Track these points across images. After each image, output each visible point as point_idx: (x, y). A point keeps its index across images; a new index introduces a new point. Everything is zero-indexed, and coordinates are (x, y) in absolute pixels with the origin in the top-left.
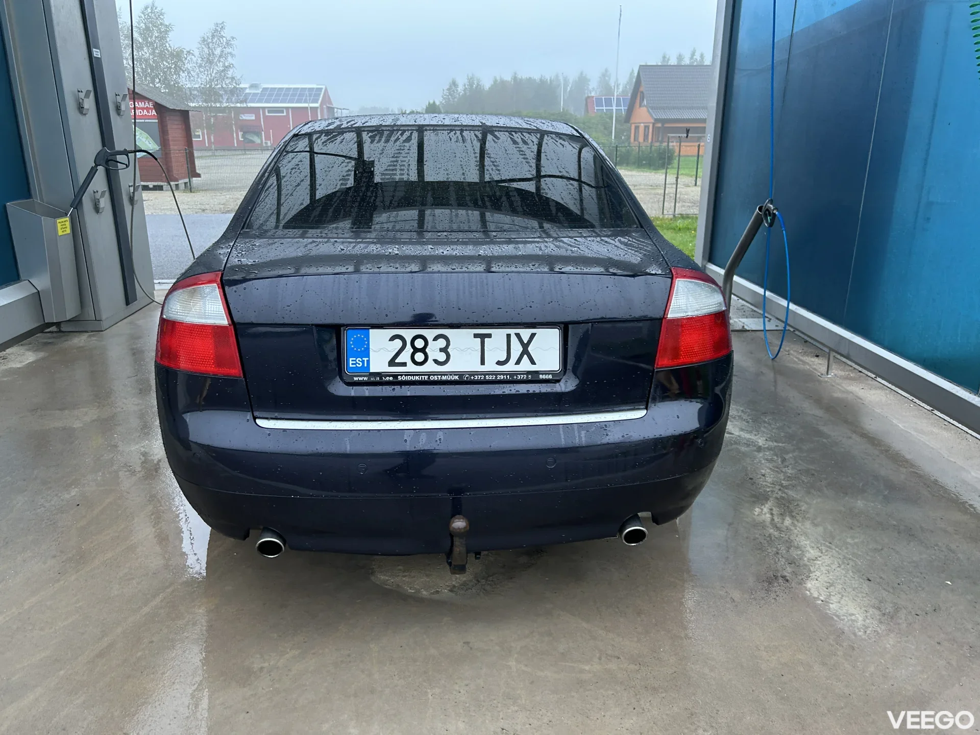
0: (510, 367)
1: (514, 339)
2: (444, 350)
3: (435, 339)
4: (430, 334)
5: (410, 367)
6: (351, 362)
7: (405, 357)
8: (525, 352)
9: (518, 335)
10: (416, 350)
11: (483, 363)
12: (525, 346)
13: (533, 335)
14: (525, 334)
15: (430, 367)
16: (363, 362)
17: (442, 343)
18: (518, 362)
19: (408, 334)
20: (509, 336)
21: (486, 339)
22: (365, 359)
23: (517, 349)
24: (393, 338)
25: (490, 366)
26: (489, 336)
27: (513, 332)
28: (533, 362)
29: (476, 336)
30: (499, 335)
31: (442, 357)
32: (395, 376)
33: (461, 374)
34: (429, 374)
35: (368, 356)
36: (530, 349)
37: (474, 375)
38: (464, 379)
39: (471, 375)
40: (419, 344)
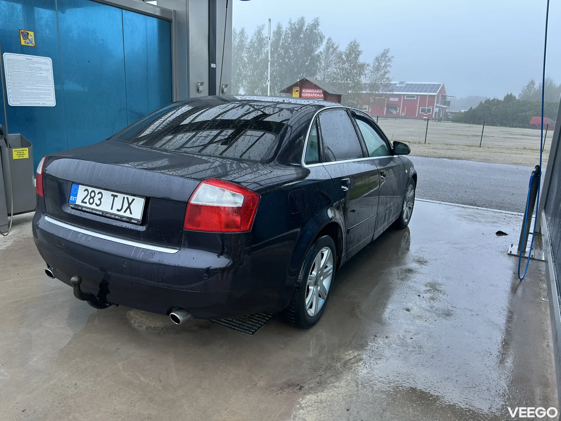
0: (121, 213)
1: (126, 200)
2: (100, 199)
3: (98, 194)
4: (97, 191)
5: (88, 205)
6: (71, 198)
7: (86, 200)
8: (129, 207)
9: (127, 198)
10: (91, 197)
11: (112, 209)
12: (130, 204)
13: (133, 200)
14: (131, 198)
15: (94, 206)
16: (75, 198)
17: (100, 195)
18: (125, 212)
19: (90, 189)
20: (124, 198)
21: (115, 198)
22: (76, 198)
23: (126, 205)
24: (85, 191)
25: (114, 211)
26: (117, 196)
27: (126, 196)
28: (131, 213)
29: (112, 195)
30: (121, 196)
31: (98, 203)
32: (82, 207)
33: (103, 212)
34: (93, 209)
35: (76, 197)
36: (131, 206)
37: (107, 214)
38: (104, 215)
39: (106, 213)
40: (93, 195)
